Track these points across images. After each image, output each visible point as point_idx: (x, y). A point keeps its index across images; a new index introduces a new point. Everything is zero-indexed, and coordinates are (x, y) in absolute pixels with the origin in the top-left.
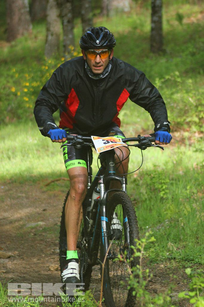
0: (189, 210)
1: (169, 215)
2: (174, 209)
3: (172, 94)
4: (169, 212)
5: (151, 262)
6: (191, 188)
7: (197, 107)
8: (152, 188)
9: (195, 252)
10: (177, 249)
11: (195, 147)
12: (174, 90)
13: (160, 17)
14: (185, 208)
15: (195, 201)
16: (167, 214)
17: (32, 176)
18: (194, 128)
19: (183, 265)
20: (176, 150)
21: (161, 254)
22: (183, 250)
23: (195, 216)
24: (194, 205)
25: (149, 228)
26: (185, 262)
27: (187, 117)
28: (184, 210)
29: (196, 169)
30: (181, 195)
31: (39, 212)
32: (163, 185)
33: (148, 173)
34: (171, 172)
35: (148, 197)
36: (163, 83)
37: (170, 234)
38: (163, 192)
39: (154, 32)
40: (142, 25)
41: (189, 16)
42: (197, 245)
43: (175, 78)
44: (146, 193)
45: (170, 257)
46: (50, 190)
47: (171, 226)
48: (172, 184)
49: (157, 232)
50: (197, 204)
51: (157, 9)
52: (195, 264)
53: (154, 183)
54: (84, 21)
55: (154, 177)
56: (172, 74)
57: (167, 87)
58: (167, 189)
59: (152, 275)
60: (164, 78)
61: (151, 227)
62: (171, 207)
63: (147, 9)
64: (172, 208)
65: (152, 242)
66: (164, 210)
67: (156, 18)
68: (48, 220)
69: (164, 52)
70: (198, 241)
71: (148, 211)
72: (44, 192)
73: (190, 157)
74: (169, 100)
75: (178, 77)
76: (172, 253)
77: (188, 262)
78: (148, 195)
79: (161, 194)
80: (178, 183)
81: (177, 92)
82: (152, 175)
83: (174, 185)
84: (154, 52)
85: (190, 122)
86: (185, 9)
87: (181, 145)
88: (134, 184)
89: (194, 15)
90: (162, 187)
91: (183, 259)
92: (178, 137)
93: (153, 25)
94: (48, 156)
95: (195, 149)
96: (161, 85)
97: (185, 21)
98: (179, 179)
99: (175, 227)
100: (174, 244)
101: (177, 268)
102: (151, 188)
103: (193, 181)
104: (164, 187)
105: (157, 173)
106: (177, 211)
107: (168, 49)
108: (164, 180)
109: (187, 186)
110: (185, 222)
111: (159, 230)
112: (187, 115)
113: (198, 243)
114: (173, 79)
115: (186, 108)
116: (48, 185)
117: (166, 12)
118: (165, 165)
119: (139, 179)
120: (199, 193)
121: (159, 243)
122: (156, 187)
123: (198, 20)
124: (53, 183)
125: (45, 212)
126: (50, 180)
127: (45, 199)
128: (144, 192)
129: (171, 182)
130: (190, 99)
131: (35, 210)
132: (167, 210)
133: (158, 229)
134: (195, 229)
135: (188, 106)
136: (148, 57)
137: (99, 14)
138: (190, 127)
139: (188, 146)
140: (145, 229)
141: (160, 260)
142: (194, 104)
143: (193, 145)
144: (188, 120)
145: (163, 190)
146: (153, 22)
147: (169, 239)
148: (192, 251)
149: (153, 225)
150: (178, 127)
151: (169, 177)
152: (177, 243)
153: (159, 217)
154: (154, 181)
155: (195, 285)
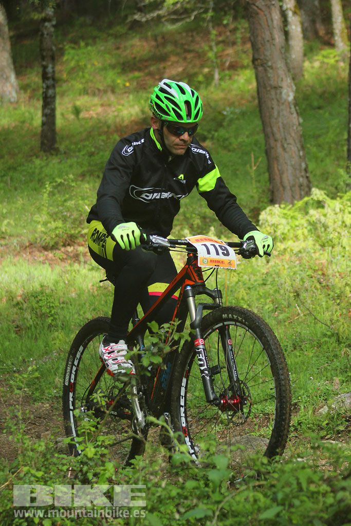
1: (57, 345)
2: (63, 338)
3: (65, 201)
4: (57, 342)
5: (35, 401)
6: (84, 313)
8: (39, 314)
11: (91, 265)
12: (67, 196)
13: (53, 110)
16: (55, 343)
20: (69, 268)
21: (46, 391)
25: (33, 360)
29: (91, 291)
30: (72, 322)
32: (52, 308)
33: (34, 294)
34: (61, 294)
35: (33, 323)
36: (55, 187)
37: (58, 368)
38: (52, 318)
39: (45, 127)
40: (31, 119)
41: (87, 109)
43: (68, 181)
44: (31, 318)
45: (58, 395)
47: (60, 358)
48: (62, 308)
49: (43, 365)
51: (49, 100)
53: (41, 307)
55: (41, 300)
56: (65, 177)
57: (59, 192)
58: (56, 314)
59: (32, 417)
60: (55, 182)
61: (36, 360)
62: (60, 335)
63: (38, 100)
64: (60, 336)
65: (37, 378)
66: (52, 339)
67: (47, 111)
69: (57, 151)
71: (33, 341)
73: (86, 276)
74: (61, 208)
75: (72, 181)
76: (60, 391)
78: (33, 321)
79: (49, 320)
80: (70, 307)
81: (70, 199)
82: (39, 298)
83: (65, 309)
84: (45, 151)
86: (81, 101)
87: (74, 262)
88: (17, 308)
89: (93, 108)
90: (50, 312)
92: (72, 252)
93: (44, 119)
95: (91, 267)
96: (51, 190)
97: (82, 115)
98: (70, 302)
99: (65, 359)
100: (63, 379)
102: (36, 312)
103: (87, 304)
104: (53, 312)
105: (44, 294)
106: (67, 340)
107: (62, 148)
108: (53, 303)
109: (80, 310)
111: (46, 363)
112: (82, 226)
114: (66, 183)
115: (82, 218)
117: (60, 104)
118: (54, 285)
119: (22, 301)
121: (45, 378)
122: (43, 311)
123: (97, 114)
128: (29, 317)
129: (62, 305)
130: (87, 207)
132: (56, 340)
133: (44, 362)
135: (84, 215)
136: (37, 157)
139: (82, 263)
140: (28, 361)
141: (46, 399)
143: (88, 262)
144: (84, 232)
145: (52, 315)
146: (44, 115)
147: (57, 374)
149: (39, 356)
150: (71, 240)
151: (59, 300)
153: (45, 347)
154: (40, 305)
155: (84, 429)
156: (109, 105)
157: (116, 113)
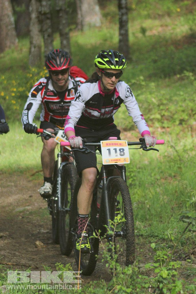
0: (154, 194)
1: (137, 198)
2: (140, 193)
4: (137, 196)
6: (155, 175)
7: (159, 106)
9: (159, 229)
10: (144, 228)
12: (139, 92)
13: (127, 31)
14: (150, 192)
15: (158, 187)
16: (135, 197)
17: (20, 168)
18: (157, 124)
19: (149, 241)
22: (149, 228)
23: (159, 198)
24: (158, 190)
26: (151, 238)
27: (151, 115)
28: (149, 194)
29: (159, 159)
30: (147, 182)
31: (27, 198)
32: (131, 173)
34: (138, 162)
38: (131, 179)
40: (111, 38)
41: (151, 29)
42: (160, 224)
43: (140, 82)
45: (138, 234)
46: (36, 180)
47: (139, 207)
48: (139, 172)
50: (160, 189)
51: (124, 24)
52: (159, 239)
54: (61, 35)
56: (138, 78)
58: (135, 176)
59: (122, 250)
60: (131, 82)
62: (138, 191)
63: (115, 24)
64: (139, 193)
66: (132, 194)
67: (123, 32)
68: (34, 205)
70: (161, 220)
72: (29, 181)
75: (143, 81)
76: (140, 231)
77: (154, 238)
79: (130, 181)
80: (144, 171)
81: (142, 94)
83: (141, 173)
85: (153, 119)
86: (148, 23)
89: (155, 28)
90: (130, 175)
91: (149, 236)
93: (121, 37)
94: (33, 150)
97: (148, 33)
98: (145, 167)
99: (142, 208)
100: (142, 223)
101: (144, 243)
103: (157, 169)
104: (132, 175)
106: (144, 194)
107: (134, 58)
108: (132, 168)
109: (152, 173)
110: (150, 204)
112: (151, 113)
113: (162, 221)
114: (138, 83)
115: (150, 107)
116: (33, 175)
117: (132, 26)
120: (162, 179)
123: (159, 32)
124: (37, 174)
125: (31, 198)
126: (35, 171)
127: (31, 187)
129: (138, 170)
130: (153, 100)
131: (22, 197)
132: (135, 194)
134: (160, 210)
135: (152, 105)
137: (75, 28)
138: (153, 123)
142: (157, 103)
144: (152, 117)
145: (132, 177)
146: (120, 34)
147: (137, 219)
148: (156, 229)
151: (136, 167)
152: (144, 222)
155: (159, 257)
156: (167, 26)
157: (172, 31)
